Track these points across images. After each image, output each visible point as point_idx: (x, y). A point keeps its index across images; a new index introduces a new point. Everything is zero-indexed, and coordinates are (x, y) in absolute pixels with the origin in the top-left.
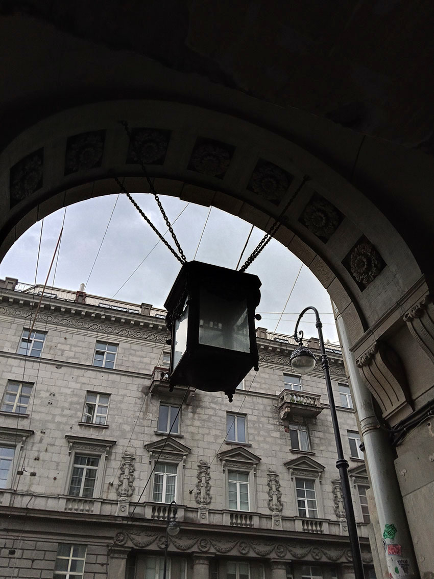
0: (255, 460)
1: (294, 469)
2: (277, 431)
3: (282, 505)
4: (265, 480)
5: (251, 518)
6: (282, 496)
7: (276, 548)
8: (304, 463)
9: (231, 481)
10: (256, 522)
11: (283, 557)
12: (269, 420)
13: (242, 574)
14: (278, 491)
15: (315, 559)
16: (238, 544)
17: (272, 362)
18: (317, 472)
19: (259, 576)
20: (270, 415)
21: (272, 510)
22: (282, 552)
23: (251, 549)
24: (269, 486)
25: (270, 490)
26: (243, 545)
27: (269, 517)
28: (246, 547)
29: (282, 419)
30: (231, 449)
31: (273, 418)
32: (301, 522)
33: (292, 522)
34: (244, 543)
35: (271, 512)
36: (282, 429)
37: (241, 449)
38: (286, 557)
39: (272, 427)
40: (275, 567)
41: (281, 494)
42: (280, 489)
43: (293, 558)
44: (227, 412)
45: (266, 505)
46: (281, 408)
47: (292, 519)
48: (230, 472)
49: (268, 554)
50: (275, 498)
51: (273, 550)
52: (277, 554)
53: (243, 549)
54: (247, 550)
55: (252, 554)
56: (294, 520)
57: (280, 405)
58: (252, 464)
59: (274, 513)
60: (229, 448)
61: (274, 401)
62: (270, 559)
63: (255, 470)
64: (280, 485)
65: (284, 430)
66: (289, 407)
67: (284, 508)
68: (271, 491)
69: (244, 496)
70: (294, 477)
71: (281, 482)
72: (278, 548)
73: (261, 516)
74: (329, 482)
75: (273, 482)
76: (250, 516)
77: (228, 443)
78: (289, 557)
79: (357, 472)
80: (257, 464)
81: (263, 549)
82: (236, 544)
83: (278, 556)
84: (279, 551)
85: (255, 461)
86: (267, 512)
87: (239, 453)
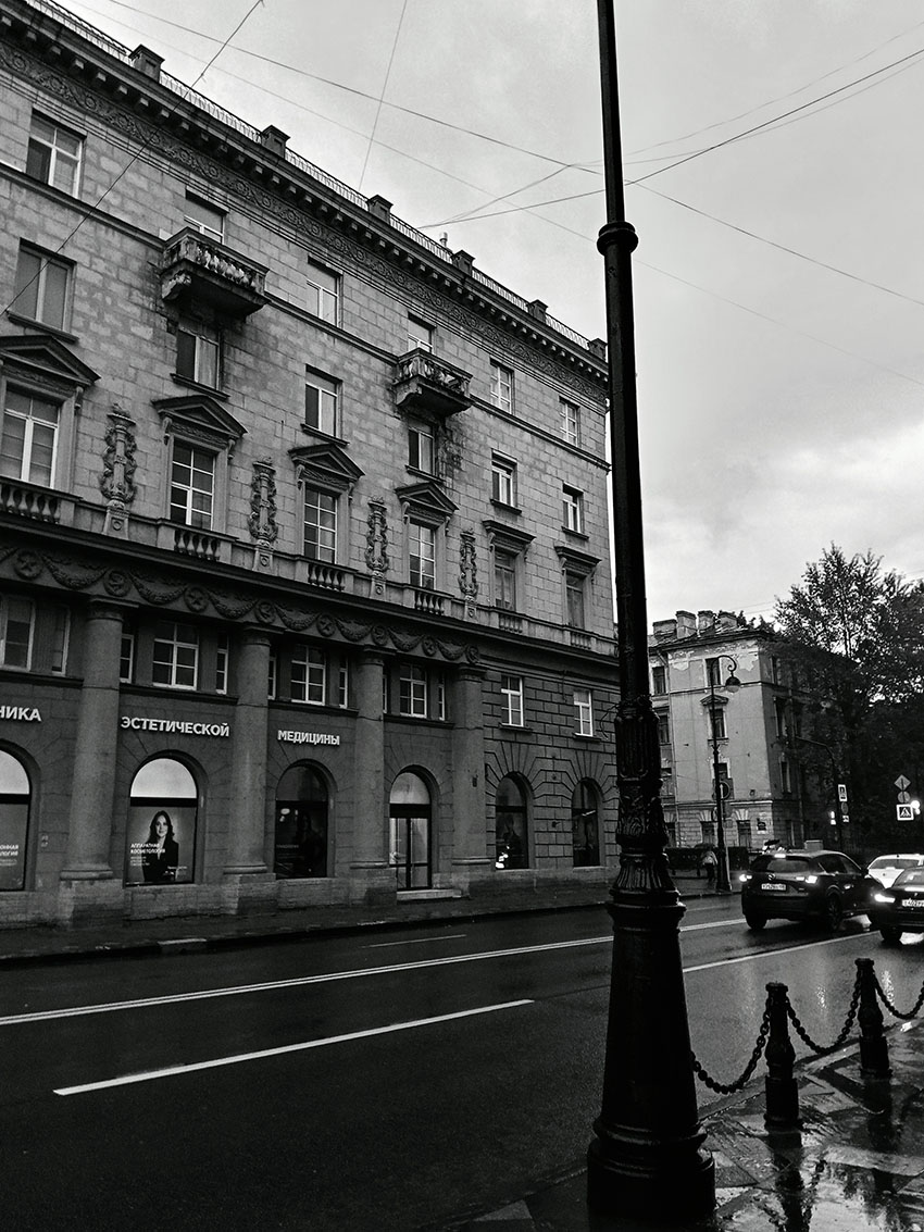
0: (81, 376)
1: (174, 419)
2: (147, 323)
3: (133, 489)
4: (101, 428)
5: (54, 505)
6: (138, 470)
7: (107, 576)
8: (200, 411)
9: (12, 412)
10: (65, 514)
11: (122, 596)
12: (130, 294)
13: (12, 619)
14: (130, 458)
15: (191, 609)
16: (16, 555)
17: (161, 153)
18: (227, 437)
19: (56, 629)
20: (137, 282)
21: (107, 495)
22: (120, 586)
23: (45, 569)
24: (108, 444)
25: (109, 451)
26: (28, 559)
27: (100, 511)
28: (33, 565)
29: (165, 300)
30: (22, 334)
31: (142, 291)
32: (172, 533)
33: (153, 529)
34: (31, 555)
35: (105, 499)
36: (162, 323)
37: (50, 343)
38: (128, 598)
39: (137, 311)
40: (99, 614)
41: (136, 466)
42: (134, 456)
43: (144, 602)
44: (23, 242)
45: (97, 485)
46: (166, 273)
47: (154, 524)
48: (11, 388)
49: (86, 586)
50: (119, 471)
51: (98, 580)
52: (107, 590)
53: (26, 568)
54: (35, 570)
55: (47, 581)
56: (157, 527)
57: (165, 265)
58: (74, 384)
59: (111, 503)
60: (19, 331)
61: (152, 253)
62: (89, 596)
63: (79, 400)
64: (135, 446)
65: (164, 326)
66: (188, 273)
67: (136, 496)
68: (111, 455)
69: (42, 452)
70: (171, 436)
71: (138, 441)
72: (110, 576)
73: (80, 504)
74: (248, 463)
75: (121, 437)
76: (54, 499)
77: (14, 320)
78: (134, 596)
79: (309, 456)
80: (85, 387)
81: (74, 573)
82: (8, 556)
83: (111, 593)
84: (112, 583)
85: (81, 379)
86: (96, 498)
87: (44, 350)
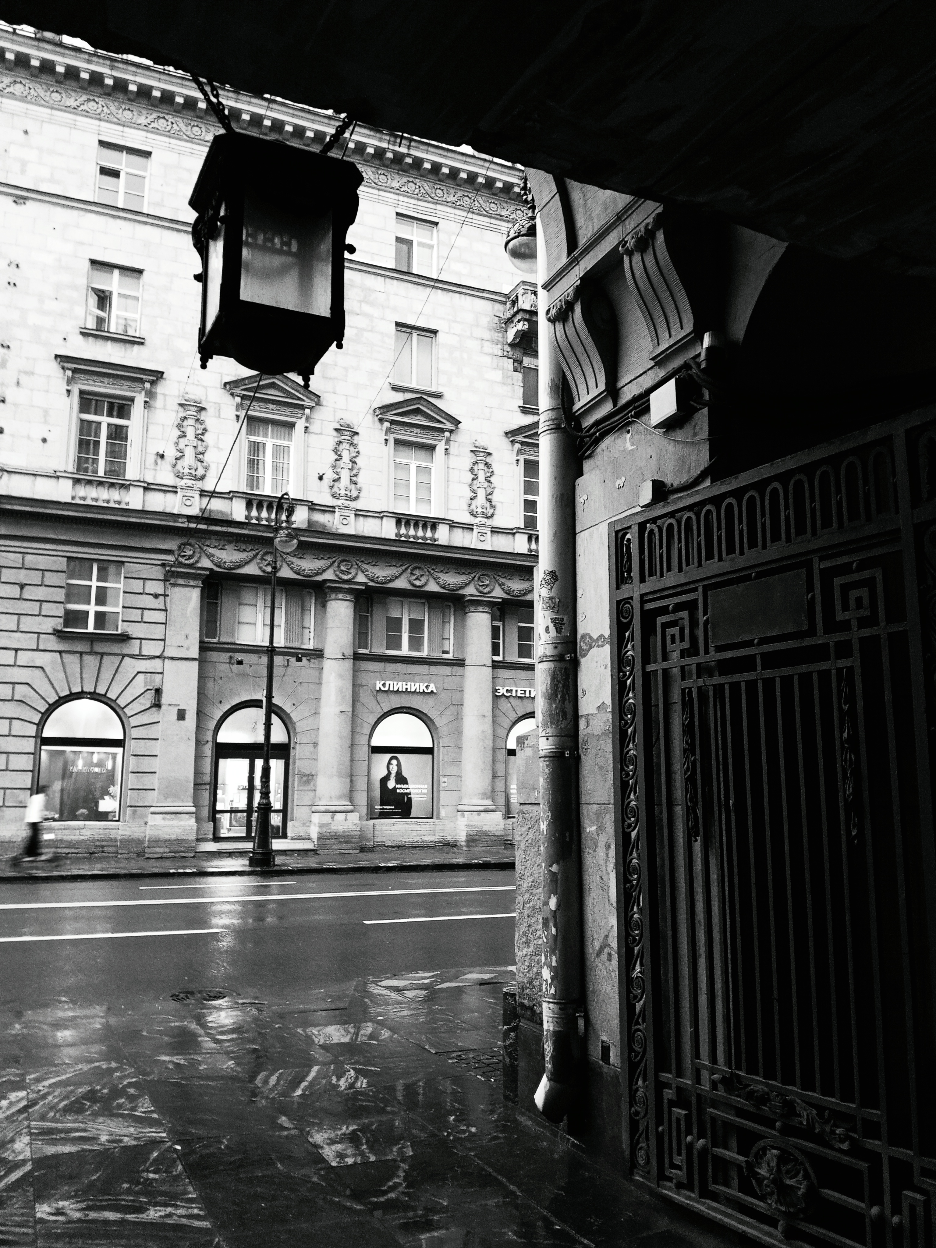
0: (448, 424)
1: (523, 443)
2: (497, 368)
3: (492, 507)
4: (467, 460)
5: (434, 527)
6: (496, 491)
7: (476, 579)
9: (398, 460)
10: (443, 535)
11: (489, 593)
12: (482, 347)
13: (412, 617)
14: (489, 482)
16: (409, 571)
17: (500, 217)
19: (443, 622)
20: (487, 335)
21: (473, 514)
22: (487, 586)
23: (431, 579)
24: (472, 473)
25: (473, 480)
26: (417, 572)
27: (469, 528)
28: (421, 576)
29: (510, 345)
30: (402, 399)
31: (491, 341)
32: (526, 537)
33: (510, 536)
34: (419, 568)
35: (473, 518)
36: (509, 364)
37: (422, 402)
38: (493, 594)
39: (488, 359)
40: (472, 609)
41: (494, 488)
42: (492, 479)
43: (505, 596)
44: (398, 324)
45: (466, 507)
46: (509, 321)
47: (511, 532)
48: (398, 442)
49: (461, 588)
50: (481, 494)
51: (470, 582)
52: (477, 589)
53: (417, 579)
54: (424, 580)
55: (433, 587)
56: (514, 534)
57: (508, 315)
58: (442, 431)
59: (477, 520)
60: (399, 397)
61: (498, 306)
62: (464, 596)
63: (448, 441)
64: (492, 472)
65: (511, 367)
66: (526, 320)
67: (496, 512)
68: (475, 482)
69: (425, 486)
70: (522, 458)
71: (495, 467)
72: (479, 578)
73: (453, 525)
75: (481, 466)
76: (433, 524)
77: (396, 389)
78: (498, 593)
80: (451, 432)
81: (452, 579)
82: (404, 571)
83: (480, 592)
84: (481, 584)
85: (449, 426)
86: (466, 518)
87: (418, 408)
